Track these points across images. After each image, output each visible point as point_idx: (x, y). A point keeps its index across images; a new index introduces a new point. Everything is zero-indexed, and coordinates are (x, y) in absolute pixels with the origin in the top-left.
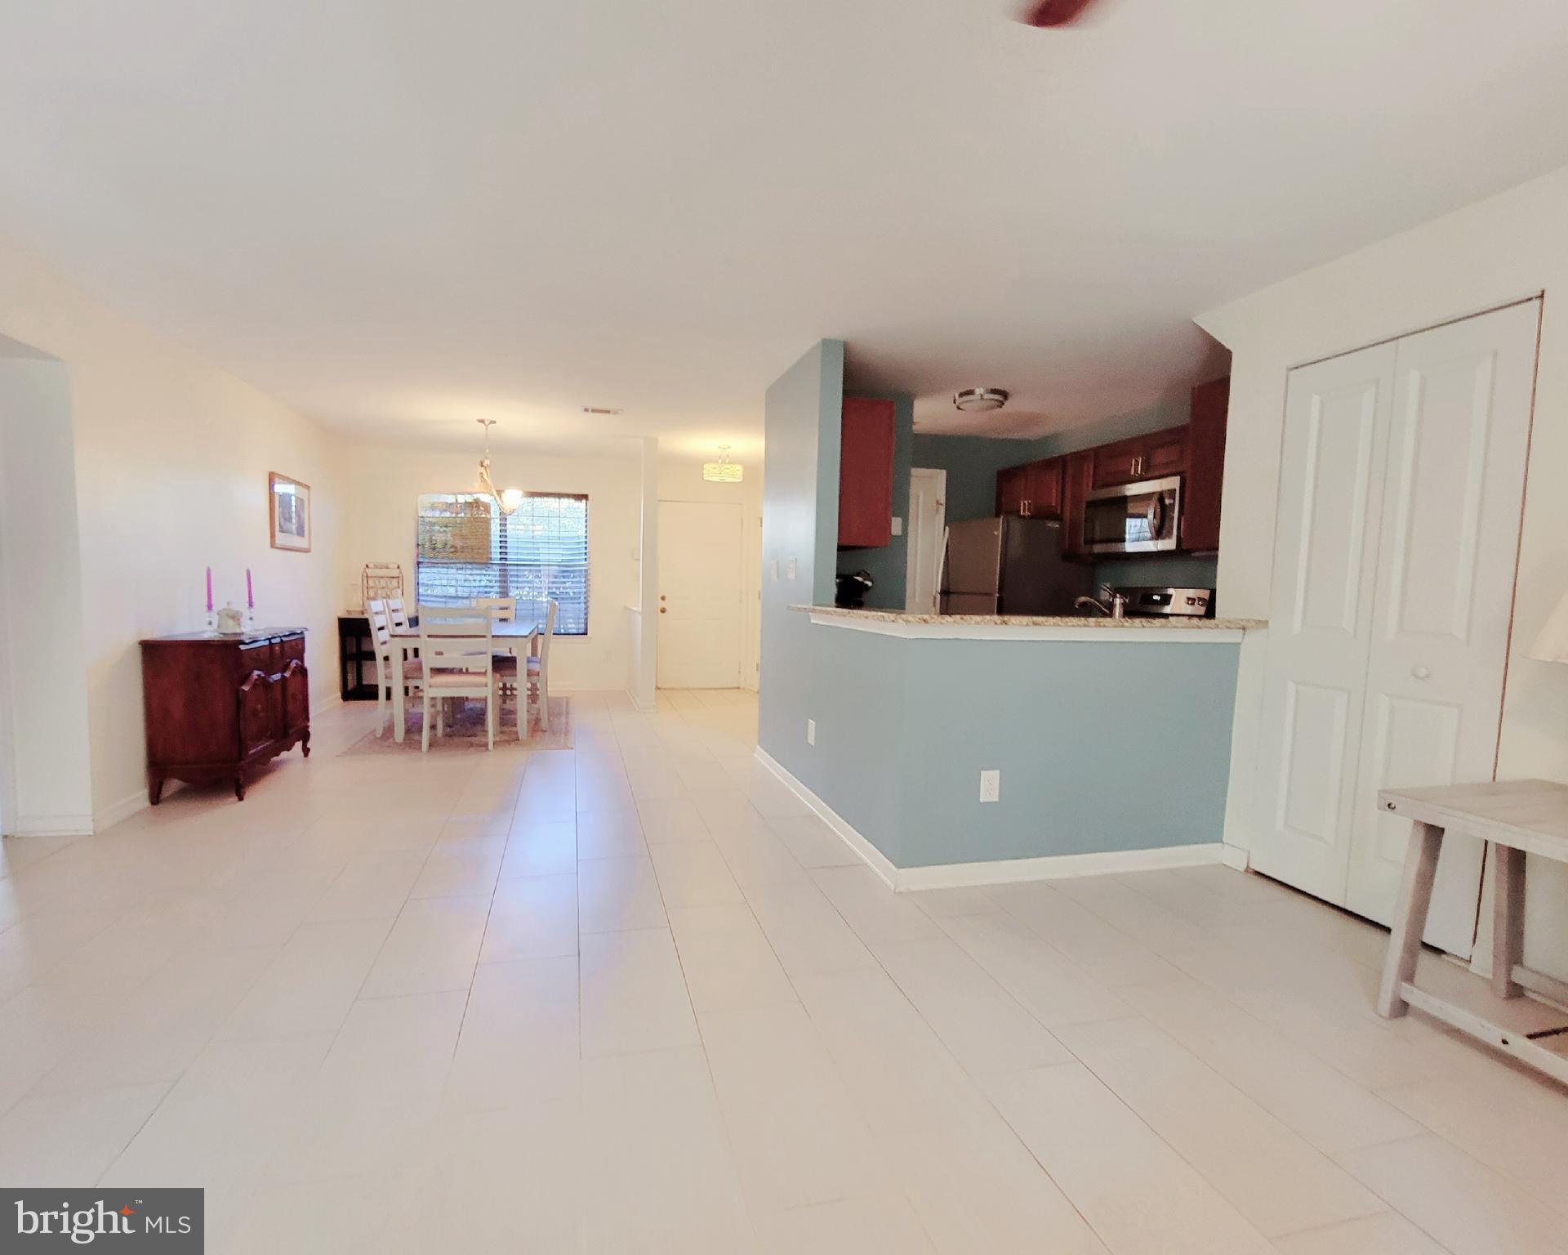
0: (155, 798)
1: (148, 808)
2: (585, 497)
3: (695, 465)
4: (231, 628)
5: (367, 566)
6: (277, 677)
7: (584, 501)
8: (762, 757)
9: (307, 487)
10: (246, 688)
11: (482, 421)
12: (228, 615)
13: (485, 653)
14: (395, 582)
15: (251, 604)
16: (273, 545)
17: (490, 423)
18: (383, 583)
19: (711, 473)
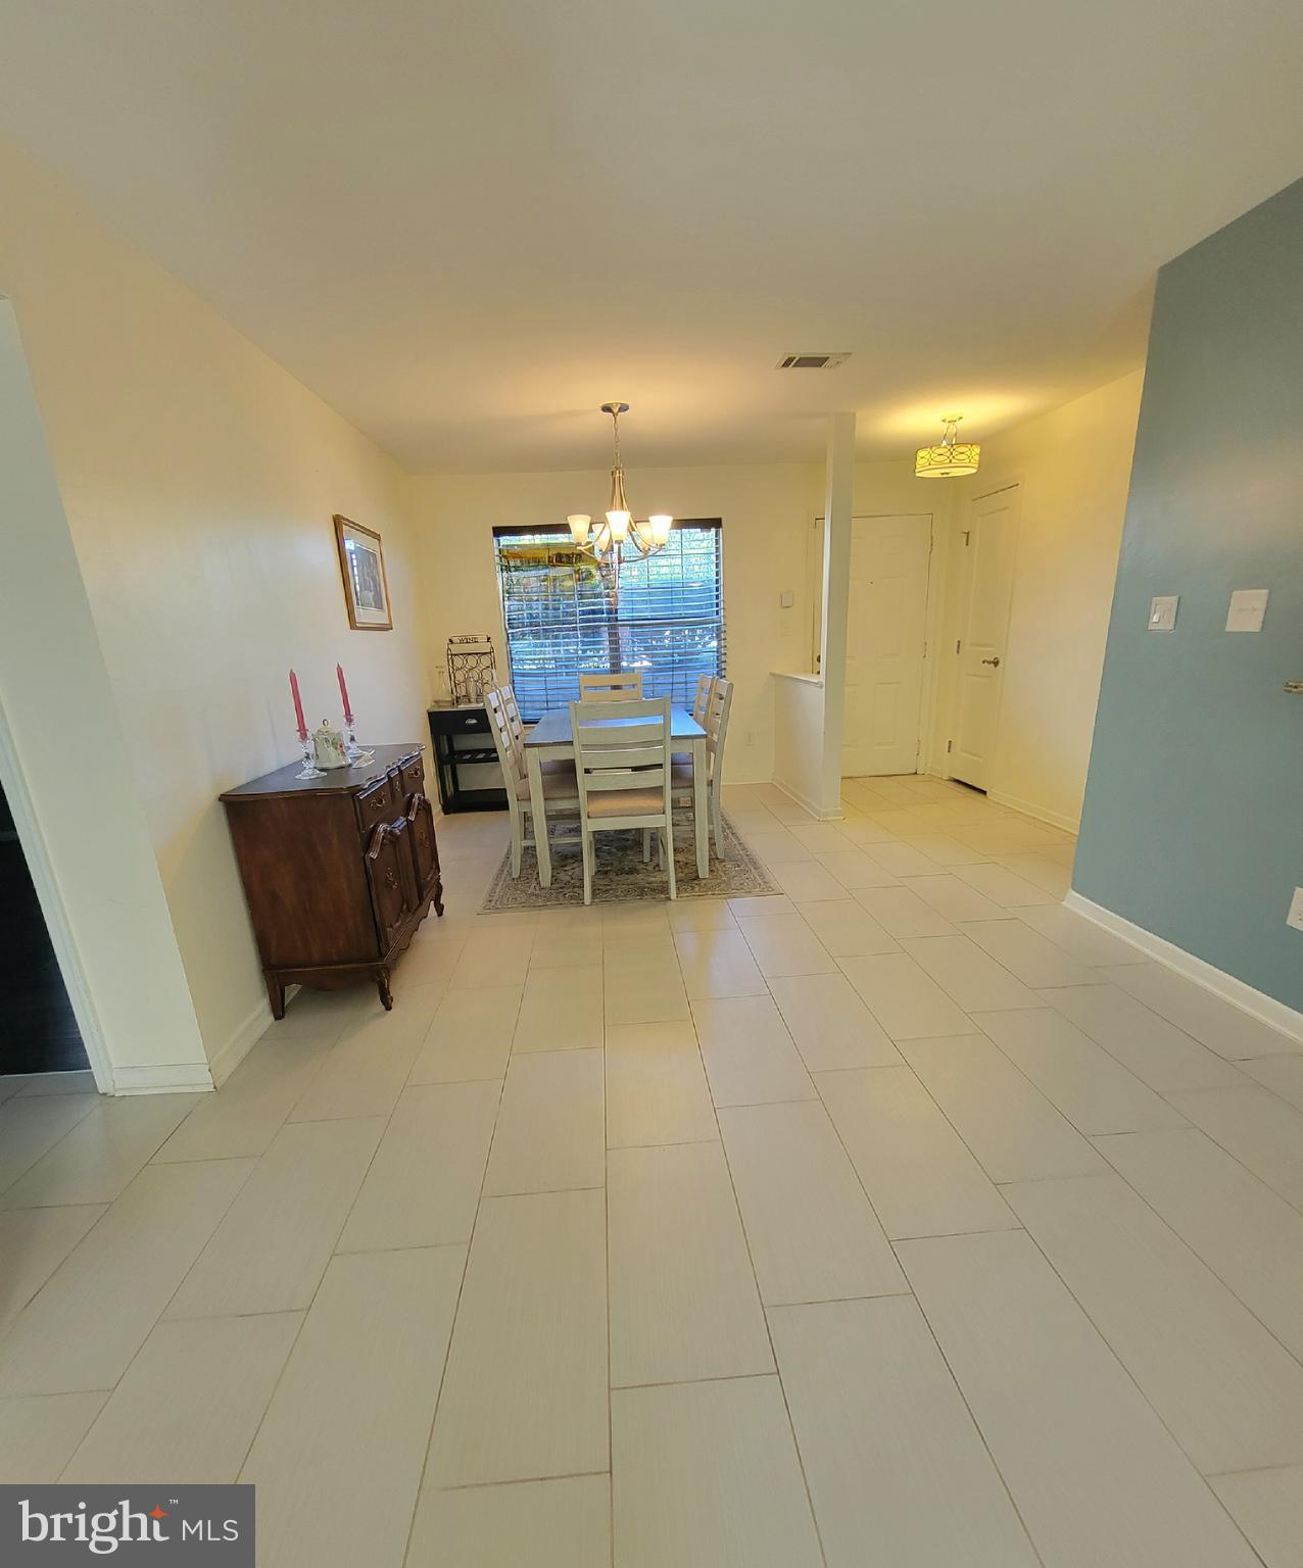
0: (279, 1010)
1: (273, 1024)
2: (716, 523)
3: (903, 455)
4: (334, 760)
5: (451, 641)
6: (401, 822)
7: (713, 530)
8: (1077, 904)
9: (377, 537)
10: (373, 855)
11: (607, 409)
12: (327, 740)
13: (660, 766)
14: (485, 660)
15: (349, 720)
16: (353, 625)
17: (620, 410)
18: (472, 660)
19: (928, 466)
